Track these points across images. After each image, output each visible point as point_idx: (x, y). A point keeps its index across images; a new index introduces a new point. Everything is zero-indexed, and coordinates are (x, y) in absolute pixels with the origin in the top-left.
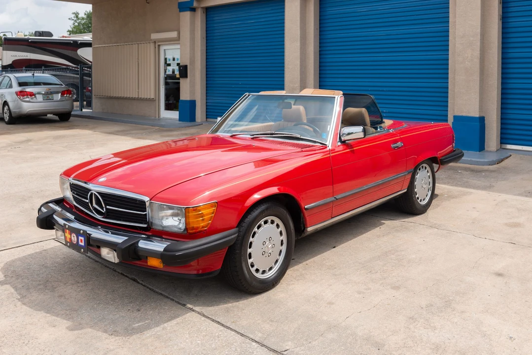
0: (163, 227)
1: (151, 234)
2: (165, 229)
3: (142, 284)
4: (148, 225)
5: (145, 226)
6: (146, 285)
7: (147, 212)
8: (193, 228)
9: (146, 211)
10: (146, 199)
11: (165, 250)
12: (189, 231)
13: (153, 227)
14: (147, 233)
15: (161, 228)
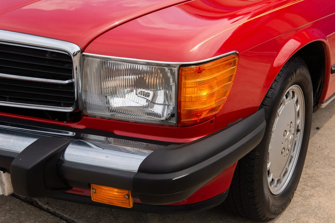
0: (112, 111)
1: (82, 127)
2: (119, 116)
3: (48, 211)
4: (77, 108)
5: (69, 110)
6: (58, 212)
7: (73, 80)
8: (191, 113)
9: (71, 77)
10: (72, 48)
11: (143, 168)
12: (184, 120)
13: (89, 112)
14: (74, 126)
15: (107, 114)
